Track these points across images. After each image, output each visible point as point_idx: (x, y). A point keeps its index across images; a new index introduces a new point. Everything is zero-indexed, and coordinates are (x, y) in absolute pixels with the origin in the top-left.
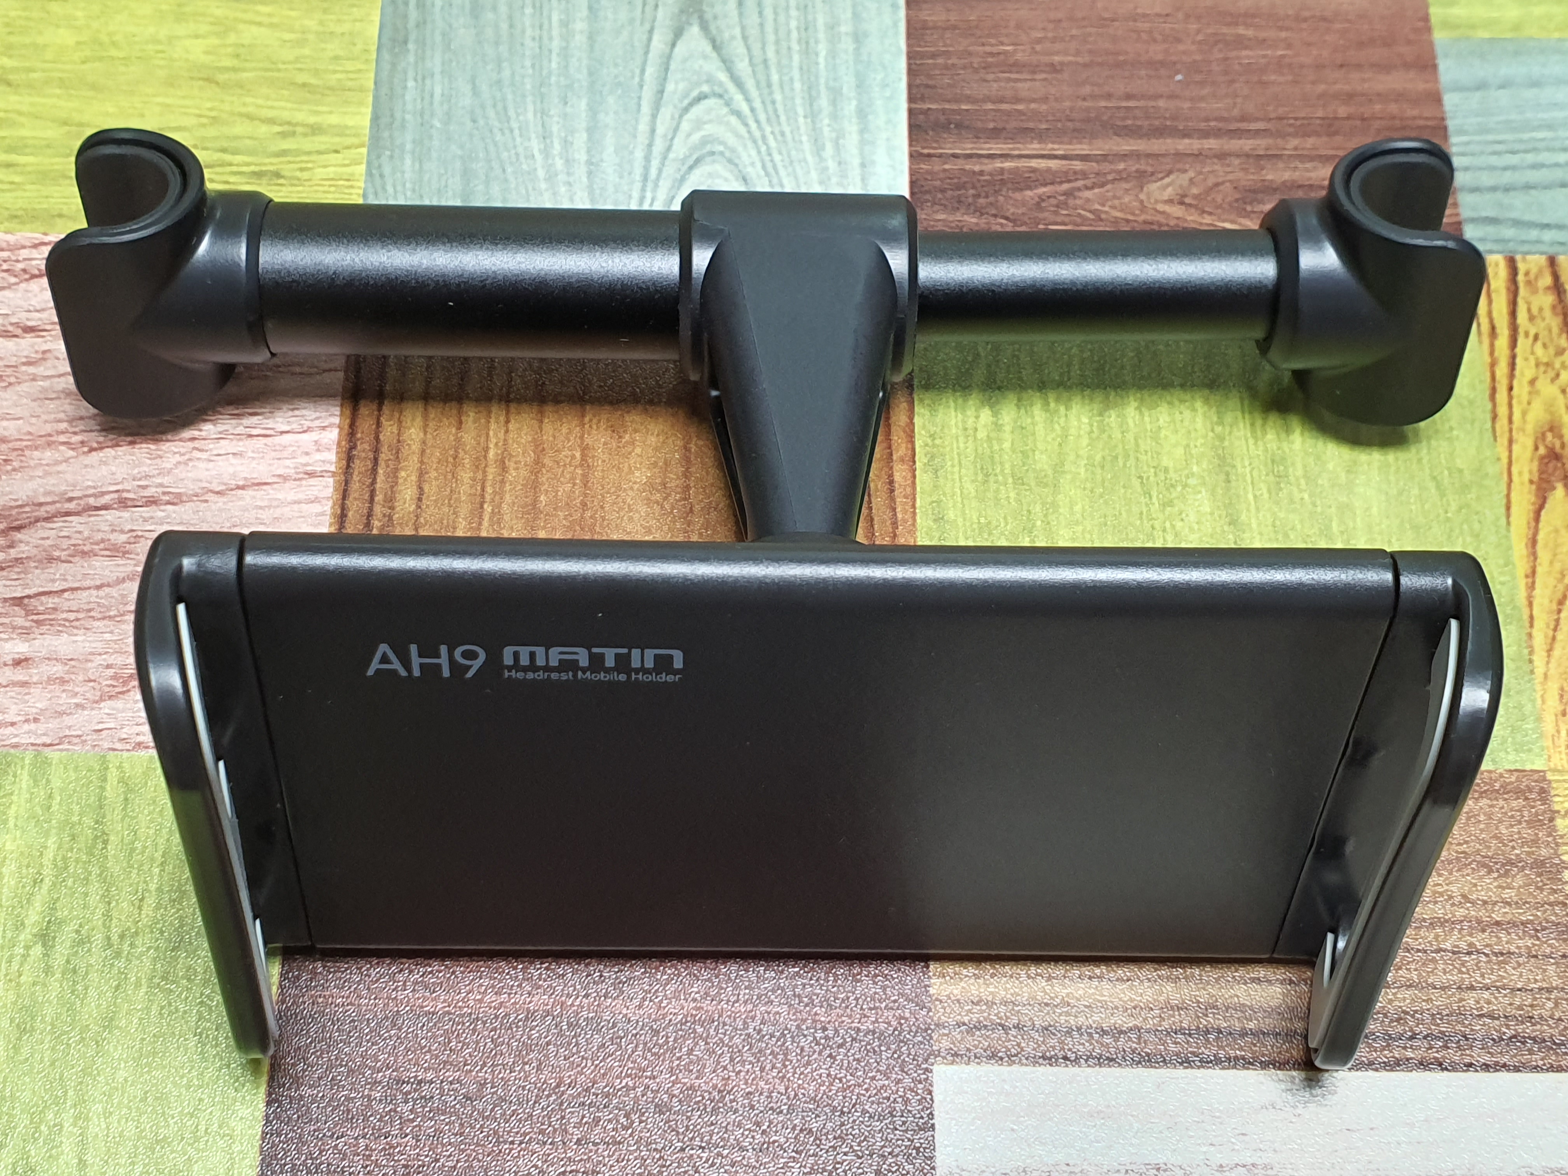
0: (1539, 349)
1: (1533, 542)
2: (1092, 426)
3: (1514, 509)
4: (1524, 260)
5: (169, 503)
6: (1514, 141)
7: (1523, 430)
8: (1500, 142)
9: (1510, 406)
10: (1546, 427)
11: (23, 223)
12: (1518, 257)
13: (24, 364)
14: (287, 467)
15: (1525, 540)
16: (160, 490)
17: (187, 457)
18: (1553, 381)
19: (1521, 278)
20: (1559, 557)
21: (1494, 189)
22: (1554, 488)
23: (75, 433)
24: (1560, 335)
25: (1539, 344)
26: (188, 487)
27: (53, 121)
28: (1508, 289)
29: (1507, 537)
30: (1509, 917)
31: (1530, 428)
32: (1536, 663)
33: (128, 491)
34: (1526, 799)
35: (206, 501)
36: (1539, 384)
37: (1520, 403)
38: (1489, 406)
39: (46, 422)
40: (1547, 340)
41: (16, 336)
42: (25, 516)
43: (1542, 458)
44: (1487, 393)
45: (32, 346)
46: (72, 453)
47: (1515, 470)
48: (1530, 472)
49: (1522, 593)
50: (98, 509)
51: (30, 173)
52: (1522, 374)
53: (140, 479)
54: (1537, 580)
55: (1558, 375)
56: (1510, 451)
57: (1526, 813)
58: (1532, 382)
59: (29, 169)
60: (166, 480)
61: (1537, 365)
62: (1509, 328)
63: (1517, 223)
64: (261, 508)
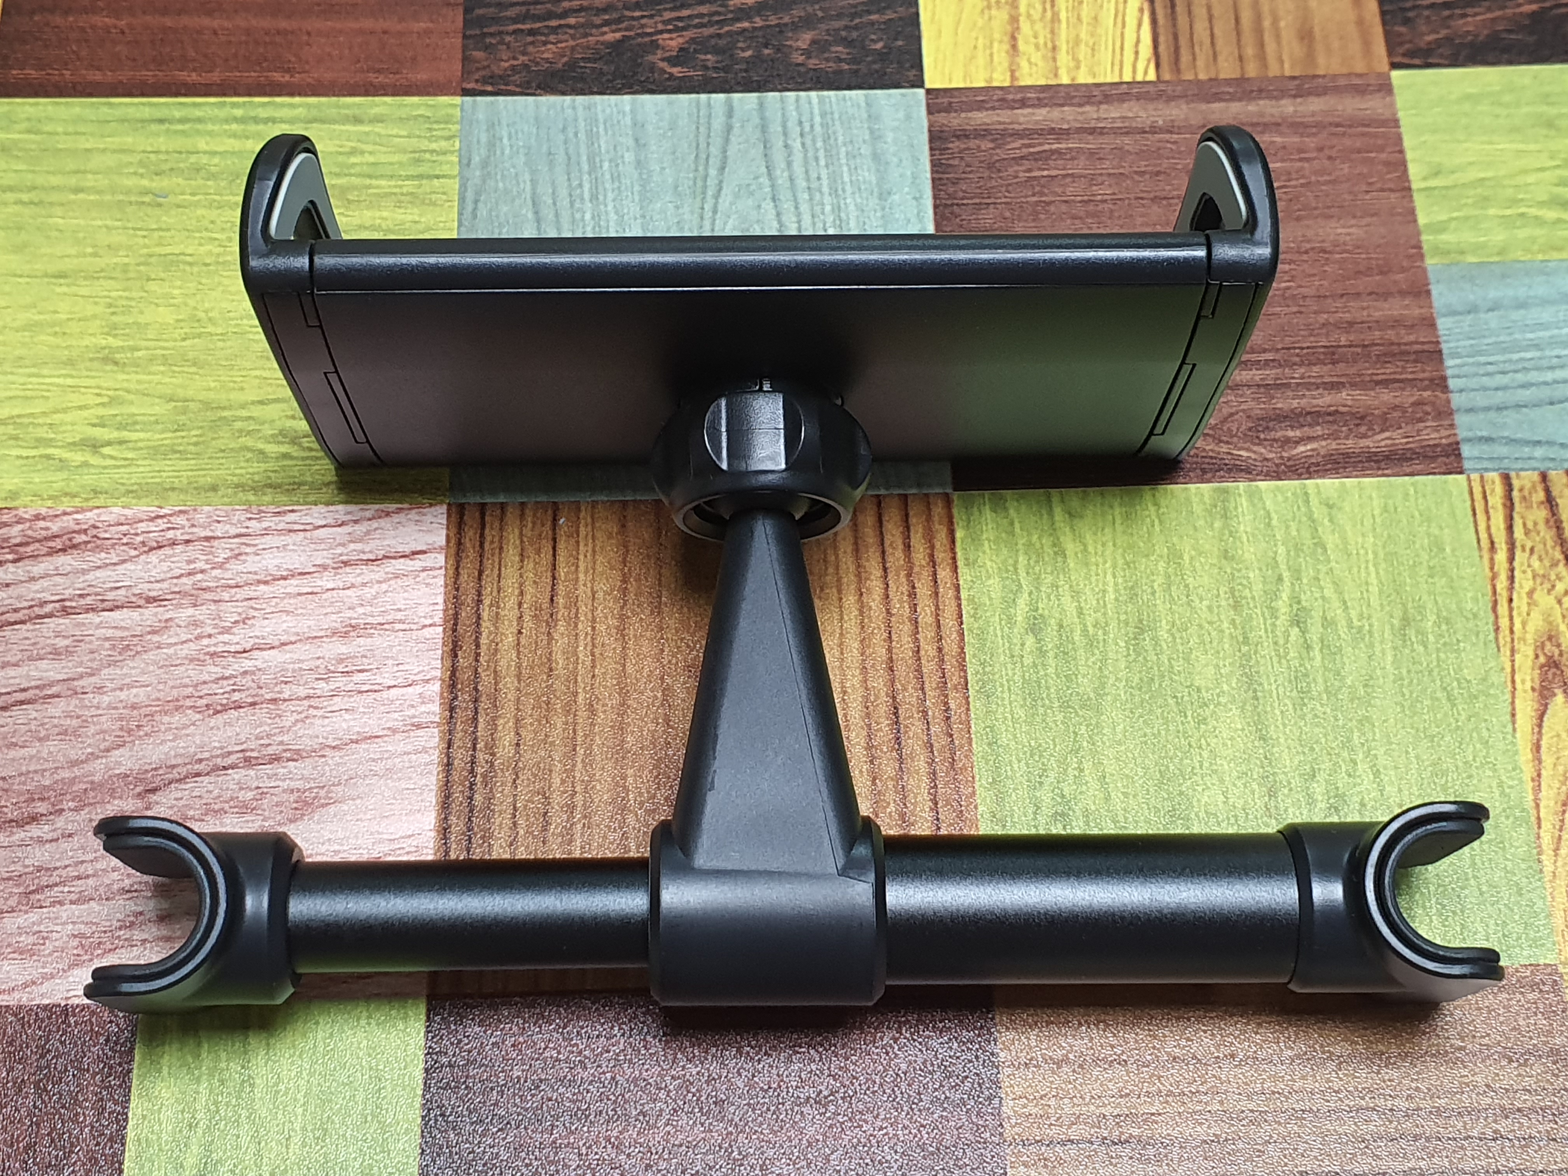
0: (1536, 564)
1: (1537, 747)
2: (1128, 649)
3: (1518, 716)
4: (1518, 476)
5: (289, 760)
6: (1505, 362)
7: (1524, 640)
8: (1490, 364)
9: (1511, 618)
10: (1545, 638)
11: (139, 498)
12: (1513, 474)
13: (149, 633)
14: (395, 720)
15: (1529, 746)
16: (280, 748)
17: (303, 715)
18: (1549, 592)
19: (1515, 494)
20: (1562, 761)
21: (1488, 409)
22: (1555, 695)
23: (201, 697)
24: (1553, 548)
25: (1535, 557)
26: (306, 743)
27: (160, 397)
28: (1504, 505)
29: (1514, 744)
30: (1529, 1104)
31: (1530, 638)
32: (1545, 862)
33: (252, 750)
34: (1541, 991)
35: (324, 756)
36: (1536, 596)
37: (1519, 614)
38: (1492, 618)
39: (173, 687)
40: (1543, 553)
41: (139, 607)
42: (159, 778)
43: (1542, 667)
44: (1490, 605)
45: (156, 614)
46: (198, 716)
47: (1518, 678)
48: (1532, 680)
49: (1531, 797)
50: (225, 768)
51: (141, 449)
52: (1521, 587)
53: (262, 738)
54: (1543, 783)
55: (1553, 586)
56: (1513, 661)
57: (1541, 1006)
58: (1530, 594)
59: (140, 444)
60: (285, 738)
61: (1534, 577)
62: (1507, 543)
63: (1511, 441)
64: (374, 760)
